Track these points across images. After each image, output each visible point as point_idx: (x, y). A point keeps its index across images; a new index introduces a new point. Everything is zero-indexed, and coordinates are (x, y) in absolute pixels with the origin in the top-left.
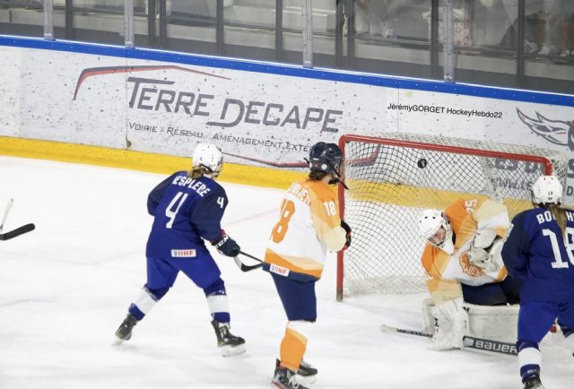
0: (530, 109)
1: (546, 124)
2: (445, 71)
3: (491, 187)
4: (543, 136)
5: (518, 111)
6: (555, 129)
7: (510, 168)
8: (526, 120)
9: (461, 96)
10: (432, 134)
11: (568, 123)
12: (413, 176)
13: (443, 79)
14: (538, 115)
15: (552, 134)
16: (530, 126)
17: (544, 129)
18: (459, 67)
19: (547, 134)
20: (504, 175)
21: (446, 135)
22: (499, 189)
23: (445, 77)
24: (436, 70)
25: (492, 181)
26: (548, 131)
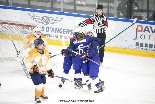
0: (32, 13)
1: (36, 17)
2: (10, 4)
3: (22, 34)
4: (35, 20)
5: (29, 14)
6: (38, 19)
7: (27, 29)
8: (31, 16)
9: (14, 10)
10: (7, 20)
11: (42, 17)
12: (2, 31)
13: (9, 6)
14: (34, 15)
15: (38, 20)
16: (32, 18)
17: (35, 19)
18: (13, 3)
19: (36, 20)
20: (25, 30)
21: (10, 20)
22: (24, 34)
23: (10, 5)
24: (7, 3)
25: (22, 32)
26: (37, 19)
